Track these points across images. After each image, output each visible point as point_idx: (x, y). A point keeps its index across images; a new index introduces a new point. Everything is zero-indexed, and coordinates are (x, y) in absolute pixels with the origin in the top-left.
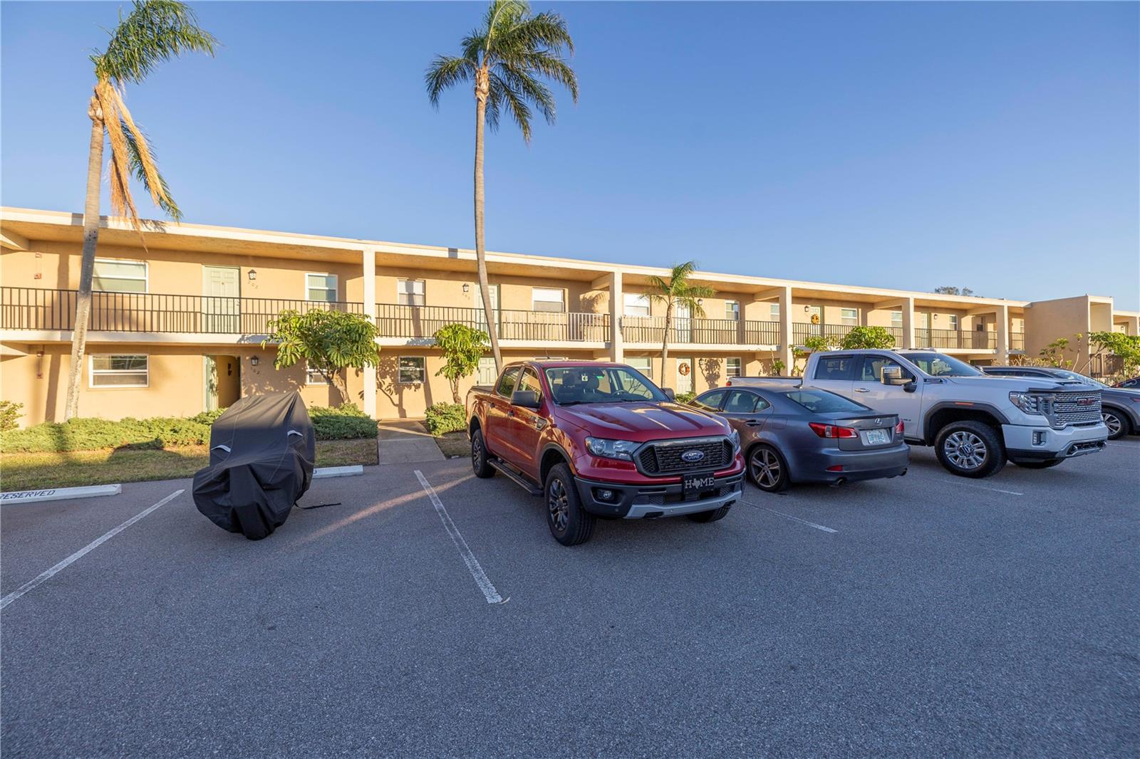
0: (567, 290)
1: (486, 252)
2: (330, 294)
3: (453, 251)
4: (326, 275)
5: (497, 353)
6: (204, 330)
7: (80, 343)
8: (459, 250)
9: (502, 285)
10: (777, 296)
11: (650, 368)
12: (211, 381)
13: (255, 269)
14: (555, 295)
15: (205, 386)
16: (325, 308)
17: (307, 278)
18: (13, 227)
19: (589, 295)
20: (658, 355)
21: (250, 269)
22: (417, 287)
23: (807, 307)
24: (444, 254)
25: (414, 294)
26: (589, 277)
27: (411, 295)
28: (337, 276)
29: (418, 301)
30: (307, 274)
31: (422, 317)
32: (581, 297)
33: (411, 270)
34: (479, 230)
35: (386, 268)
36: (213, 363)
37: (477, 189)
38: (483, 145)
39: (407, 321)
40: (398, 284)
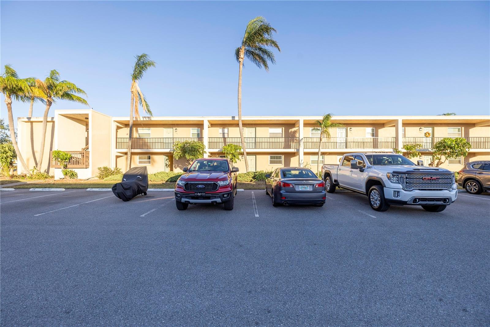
0: (283, 128)
1: (242, 117)
2: (198, 134)
3: (233, 117)
4: (197, 128)
5: (245, 154)
6: (165, 148)
8: (235, 117)
9: (256, 128)
10: (395, 124)
11: (323, 160)
12: (166, 163)
13: (177, 128)
14: (279, 130)
15: (164, 165)
16: (196, 140)
17: (191, 130)
19: (293, 130)
20: (327, 154)
21: (175, 128)
22: (226, 130)
23: (420, 128)
24: (231, 119)
25: (224, 133)
26: (293, 122)
27: (224, 134)
28: (200, 129)
29: (226, 136)
30: (191, 128)
31: (227, 141)
32: (290, 130)
33: (224, 125)
34: (239, 109)
35: (213, 125)
36: (167, 158)
37: (239, 95)
39: (222, 143)
40: (219, 130)
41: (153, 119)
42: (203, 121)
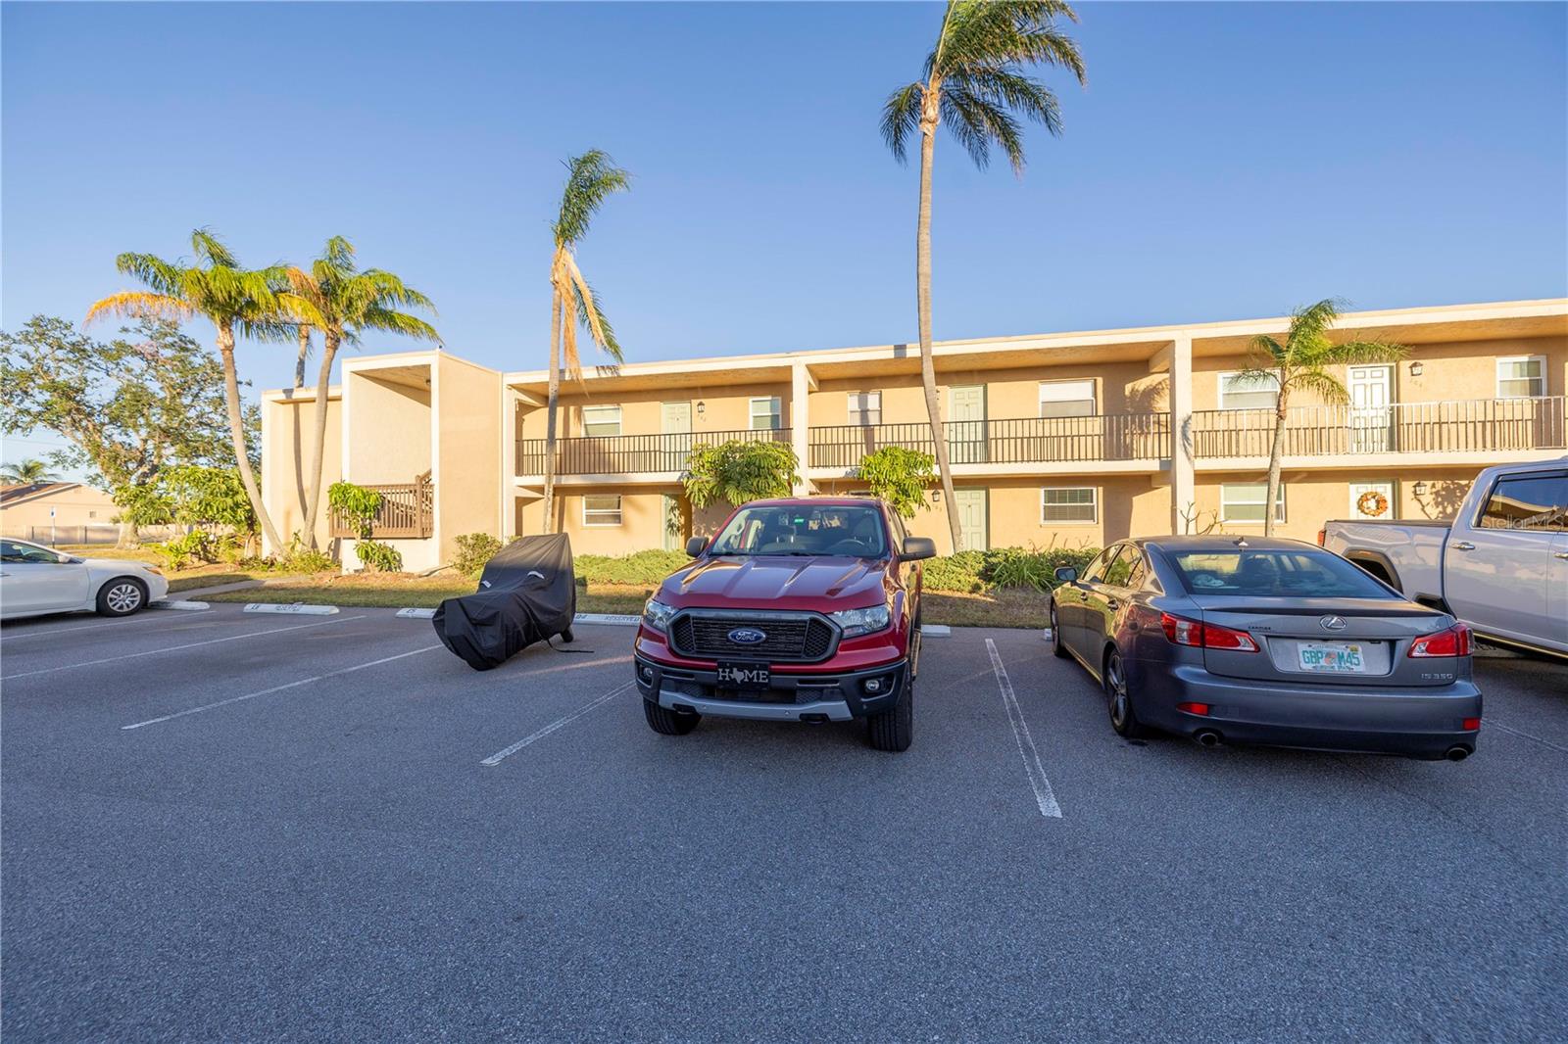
0: (1100, 380)
1: (933, 343)
2: (775, 418)
3: (900, 348)
4: (770, 398)
5: (948, 483)
6: (662, 469)
7: (549, 487)
8: (908, 346)
9: (989, 385)
11: (1282, 502)
12: (670, 520)
13: (703, 401)
14: (1079, 390)
15: (664, 526)
16: (767, 438)
17: (750, 403)
18: (530, 388)
19: (1142, 384)
20: (1299, 477)
21: (699, 401)
22: (873, 401)
24: (888, 353)
25: (868, 410)
26: (1143, 354)
27: (864, 412)
28: (780, 398)
29: (873, 419)
30: (751, 399)
31: (877, 440)
32: (1128, 388)
33: (864, 380)
34: (922, 314)
35: (826, 381)
36: (674, 502)
37: (920, 259)
38: (930, 196)
39: (859, 446)
40: (850, 400)
41: (626, 371)
42: (790, 368)
